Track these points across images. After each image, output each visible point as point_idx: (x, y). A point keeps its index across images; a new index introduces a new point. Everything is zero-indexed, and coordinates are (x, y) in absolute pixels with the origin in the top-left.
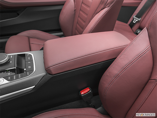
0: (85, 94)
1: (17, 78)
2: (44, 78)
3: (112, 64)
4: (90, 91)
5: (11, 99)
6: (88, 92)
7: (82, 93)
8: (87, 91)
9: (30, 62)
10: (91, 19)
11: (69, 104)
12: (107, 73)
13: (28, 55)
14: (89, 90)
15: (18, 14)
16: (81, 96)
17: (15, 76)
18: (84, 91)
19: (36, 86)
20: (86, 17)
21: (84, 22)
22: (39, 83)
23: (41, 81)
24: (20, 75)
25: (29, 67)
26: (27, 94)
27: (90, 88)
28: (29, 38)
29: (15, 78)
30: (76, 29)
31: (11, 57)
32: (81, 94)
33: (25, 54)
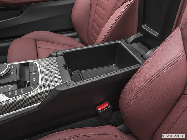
0: (103, 109)
1: (19, 93)
2: (51, 94)
3: (135, 75)
4: (109, 107)
5: (13, 119)
6: (107, 107)
7: (99, 109)
8: (105, 107)
9: (34, 74)
10: (110, 16)
11: (84, 121)
12: (129, 85)
13: (32, 64)
14: (107, 105)
15: (22, 12)
16: (98, 112)
17: (16, 91)
18: (102, 106)
19: (42, 102)
20: (104, 13)
21: (102, 19)
22: (45, 99)
23: (48, 96)
24: (22, 90)
25: (34, 80)
26: (31, 112)
27: (109, 103)
28: (36, 41)
29: (16, 93)
30: (92, 28)
31: (13, 67)
32: (97, 110)
33: (29, 63)
